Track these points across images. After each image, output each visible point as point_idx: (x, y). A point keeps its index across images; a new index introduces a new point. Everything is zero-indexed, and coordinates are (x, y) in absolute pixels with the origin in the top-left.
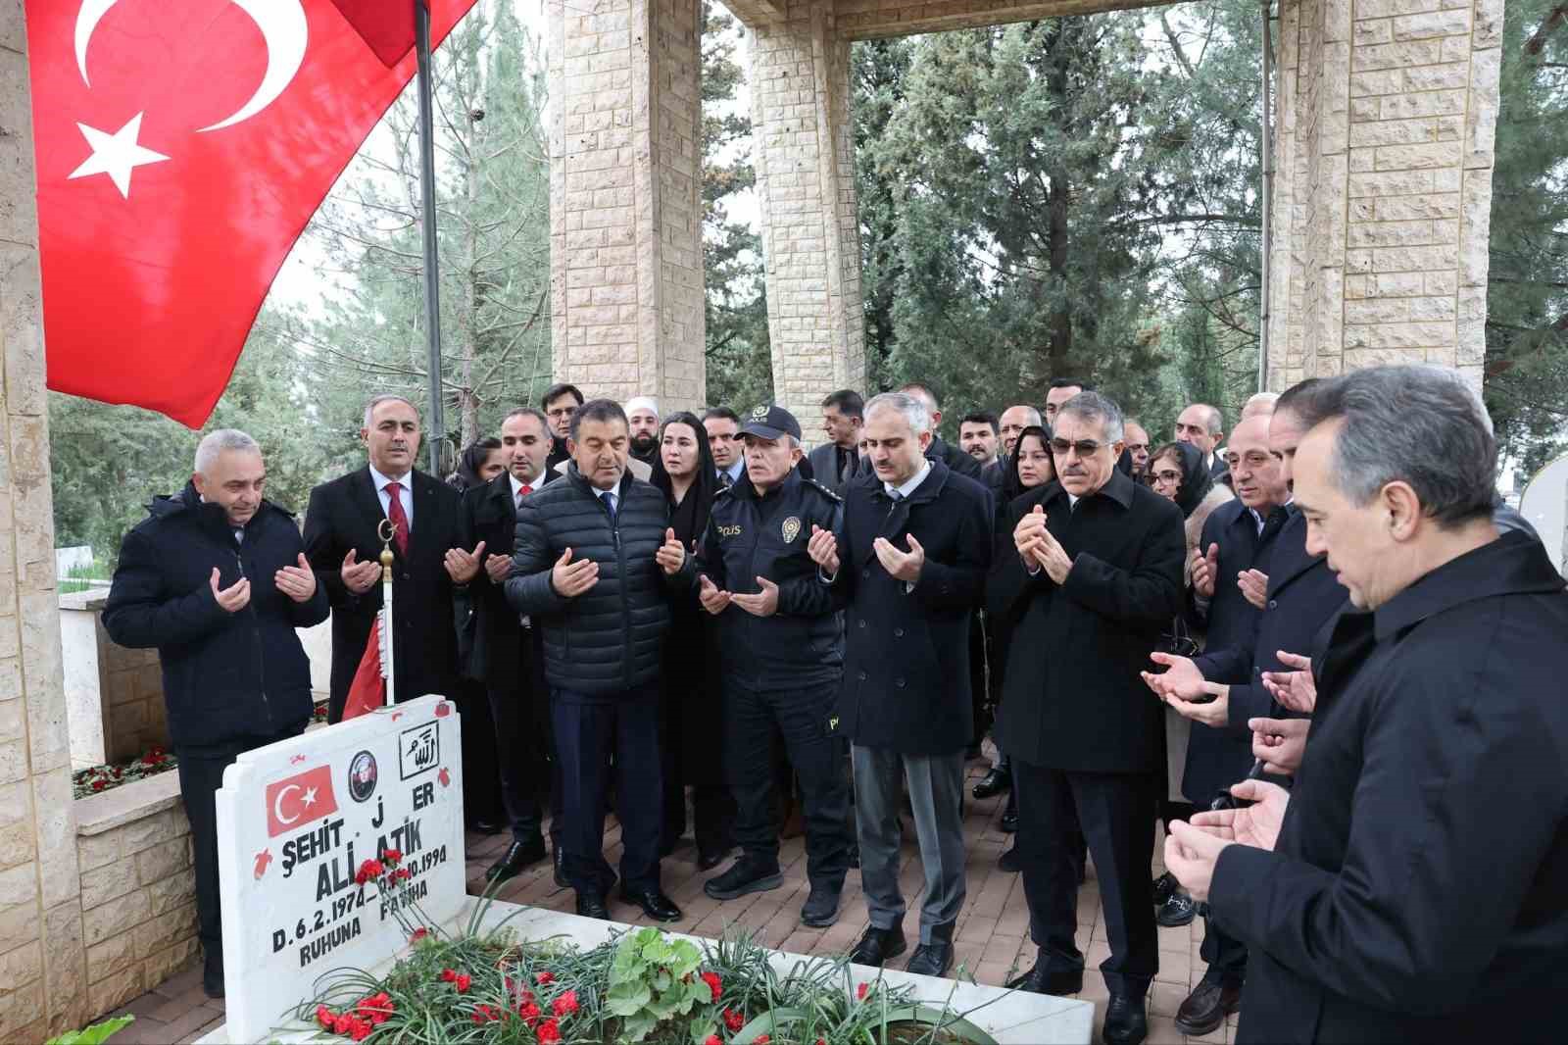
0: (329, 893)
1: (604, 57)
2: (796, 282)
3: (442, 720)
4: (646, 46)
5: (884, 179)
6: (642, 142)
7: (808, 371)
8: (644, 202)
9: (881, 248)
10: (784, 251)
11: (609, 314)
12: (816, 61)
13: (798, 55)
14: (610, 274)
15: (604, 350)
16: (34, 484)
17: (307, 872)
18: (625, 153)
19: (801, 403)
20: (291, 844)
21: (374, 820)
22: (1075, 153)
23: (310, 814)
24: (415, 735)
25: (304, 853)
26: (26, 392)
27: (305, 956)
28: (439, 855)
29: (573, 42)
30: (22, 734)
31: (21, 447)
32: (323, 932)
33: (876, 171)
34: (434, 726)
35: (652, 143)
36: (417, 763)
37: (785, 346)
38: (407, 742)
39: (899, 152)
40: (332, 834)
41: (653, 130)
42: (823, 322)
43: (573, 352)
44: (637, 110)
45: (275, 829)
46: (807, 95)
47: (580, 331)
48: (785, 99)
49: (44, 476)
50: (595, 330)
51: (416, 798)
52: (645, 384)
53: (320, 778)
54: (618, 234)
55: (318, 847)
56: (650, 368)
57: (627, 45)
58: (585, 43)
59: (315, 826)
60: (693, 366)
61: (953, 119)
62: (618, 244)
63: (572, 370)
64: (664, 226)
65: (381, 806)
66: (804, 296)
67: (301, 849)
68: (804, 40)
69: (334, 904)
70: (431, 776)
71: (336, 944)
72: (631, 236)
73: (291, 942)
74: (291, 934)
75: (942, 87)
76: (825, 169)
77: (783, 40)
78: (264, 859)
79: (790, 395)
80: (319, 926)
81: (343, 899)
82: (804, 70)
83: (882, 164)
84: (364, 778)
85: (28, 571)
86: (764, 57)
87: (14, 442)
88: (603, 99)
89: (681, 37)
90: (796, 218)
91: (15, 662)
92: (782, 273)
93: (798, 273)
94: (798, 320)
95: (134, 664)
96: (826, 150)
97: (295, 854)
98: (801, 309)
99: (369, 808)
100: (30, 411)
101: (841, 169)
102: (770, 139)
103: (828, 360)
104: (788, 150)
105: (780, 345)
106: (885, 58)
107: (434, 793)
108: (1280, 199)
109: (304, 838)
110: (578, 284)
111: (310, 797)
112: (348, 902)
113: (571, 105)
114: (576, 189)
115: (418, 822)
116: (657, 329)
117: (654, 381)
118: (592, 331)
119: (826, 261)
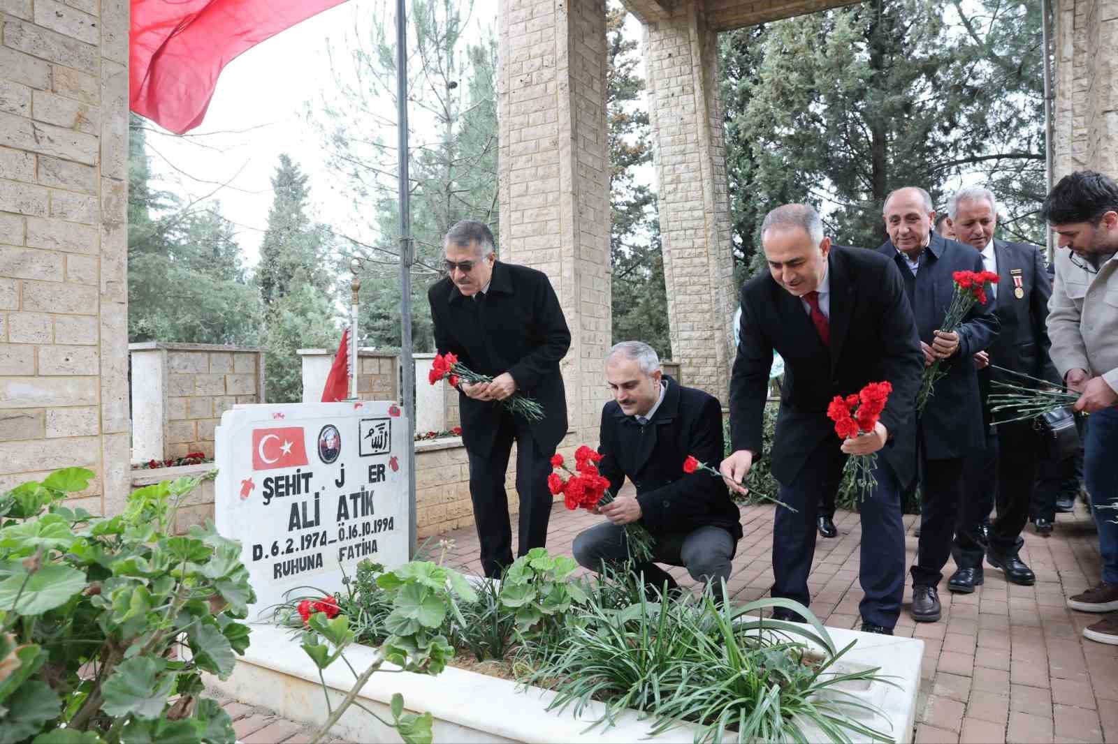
0: (299, 528)
1: (537, 21)
2: (681, 204)
3: (394, 419)
4: (566, 10)
5: (747, 142)
6: (563, 76)
7: (689, 270)
8: (565, 118)
9: (745, 191)
10: (671, 183)
11: (540, 200)
12: (692, 44)
13: (679, 41)
14: (541, 172)
15: (536, 226)
16: (116, 227)
17: (282, 505)
18: (551, 85)
19: (685, 293)
20: (269, 479)
21: (337, 481)
22: (892, 104)
23: (286, 461)
24: (373, 424)
25: (281, 490)
26: (114, 164)
27: (279, 571)
28: (388, 524)
29: (515, 14)
30: (97, 402)
31: (109, 199)
32: (293, 556)
33: (741, 136)
34: (387, 422)
35: (570, 76)
36: (373, 446)
37: (673, 251)
38: (366, 427)
39: (757, 119)
40: (303, 481)
41: (571, 67)
42: (701, 233)
43: (514, 228)
44: (559, 54)
45: (258, 464)
46: (686, 68)
47: (519, 214)
48: (670, 73)
49: (123, 223)
50: (530, 212)
51: (371, 474)
52: (567, 247)
53: (296, 435)
54: (546, 143)
55: (291, 489)
56: (570, 236)
57: (552, 10)
58: (523, 13)
59: (290, 471)
60: (602, 241)
61: (797, 88)
62: (547, 150)
63: (514, 241)
64: (579, 138)
65: (343, 471)
66: (686, 215)
67: (278, 487)
68: (683, 30)
69: (303, 537)
70: (384, 460)
71: (303, 569)
72: (556, 143)
73: (267, 557)
74: (267, 550)
75: (788, 69)
76: (700, 120)
77: (668, 31)
78: (248, 486)
79: (677, 288)
80: (289, 550)
81: (309, 535)
82: (683, 51)
83: (746, 130)
84: (330, 444)
85: (107, 287)
86: (654, 45)
87: (104, 195)
88: (536, 50)
89: (592, 7)
90: (679, 158)
91: (95, 349)
92: (670, 198)
93: (681, 198)
94: (683, 232)
95: (187, 394)
96: (701, 107)
97: (274, 489)
98: (684, 224)
99: (333, 470)
100: (115, 176)
101: (712, 121)
102: (660, 102)
103: (705, 260)
104: (673, 109)
105: (669, 251)
106: (746, 58)
107: (385, 473)
108: (1061, 114)
109: (281, 478)
110: (518, 180)
111: (286, 448)
112: (314, 538)
113: (513, 56)
114: (517, 114)
115: (372, 492)
116: (574, 209)
117: (571, 246)
118: (528, 213)
119: (702, 188)
